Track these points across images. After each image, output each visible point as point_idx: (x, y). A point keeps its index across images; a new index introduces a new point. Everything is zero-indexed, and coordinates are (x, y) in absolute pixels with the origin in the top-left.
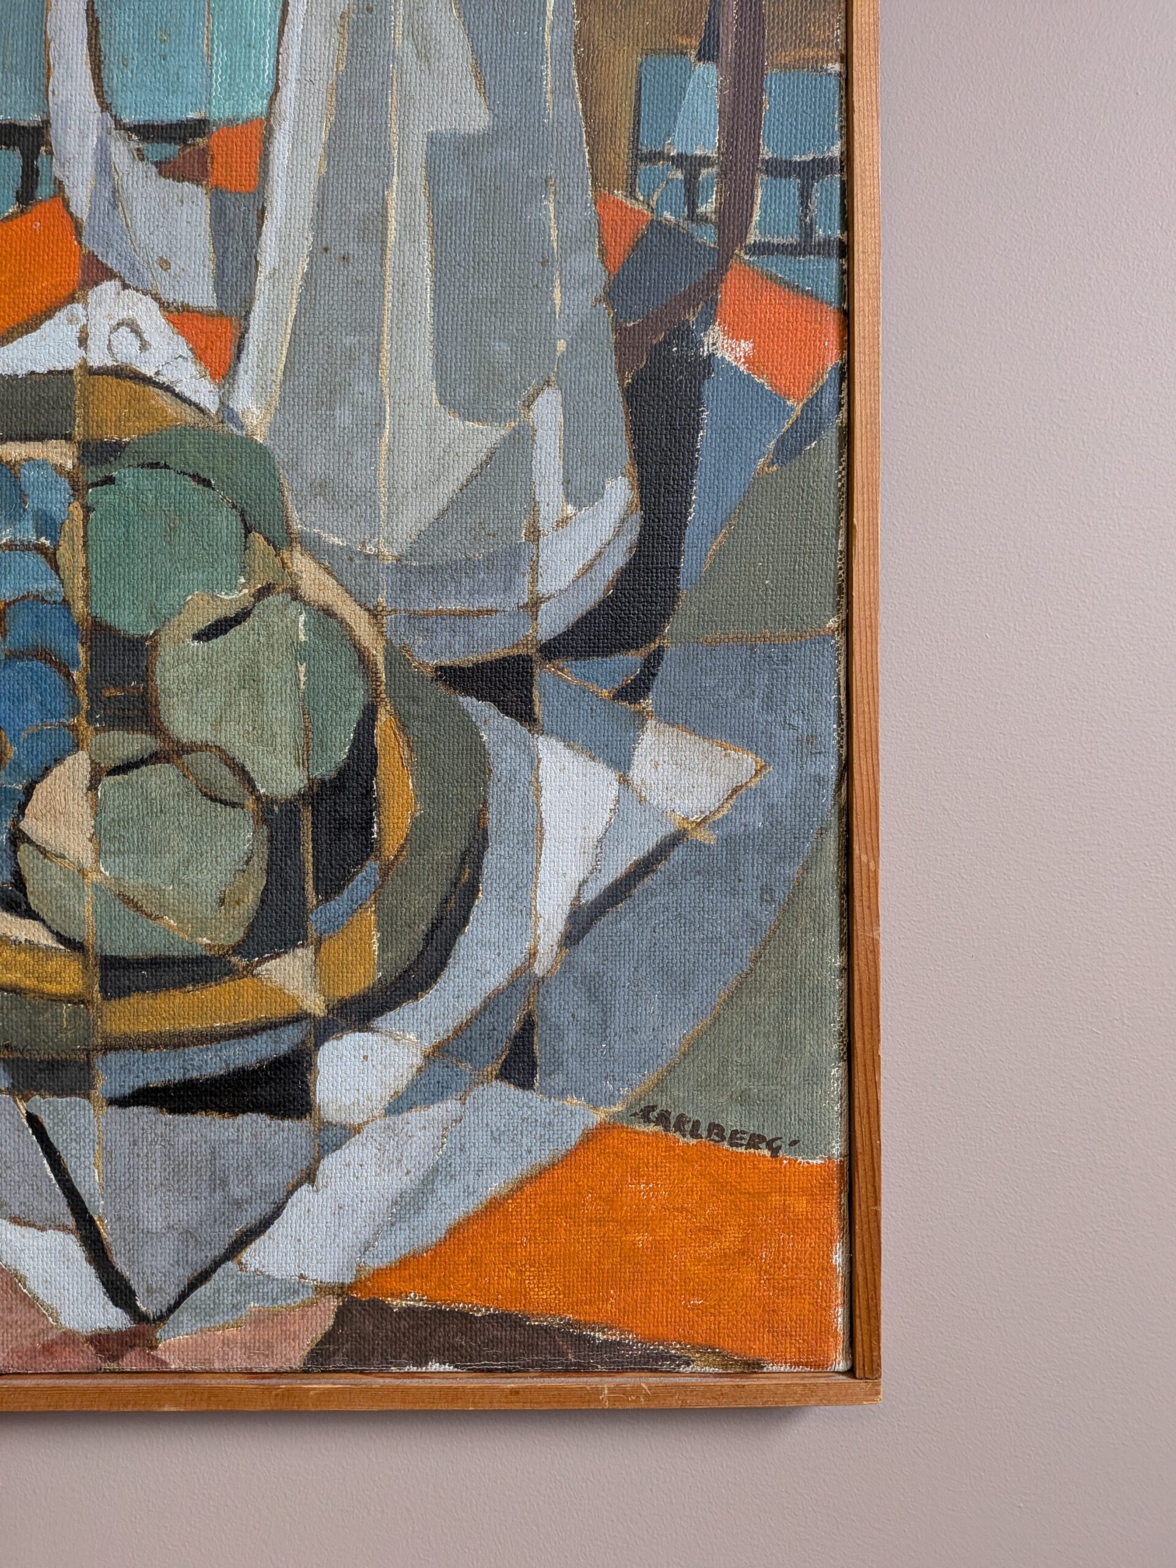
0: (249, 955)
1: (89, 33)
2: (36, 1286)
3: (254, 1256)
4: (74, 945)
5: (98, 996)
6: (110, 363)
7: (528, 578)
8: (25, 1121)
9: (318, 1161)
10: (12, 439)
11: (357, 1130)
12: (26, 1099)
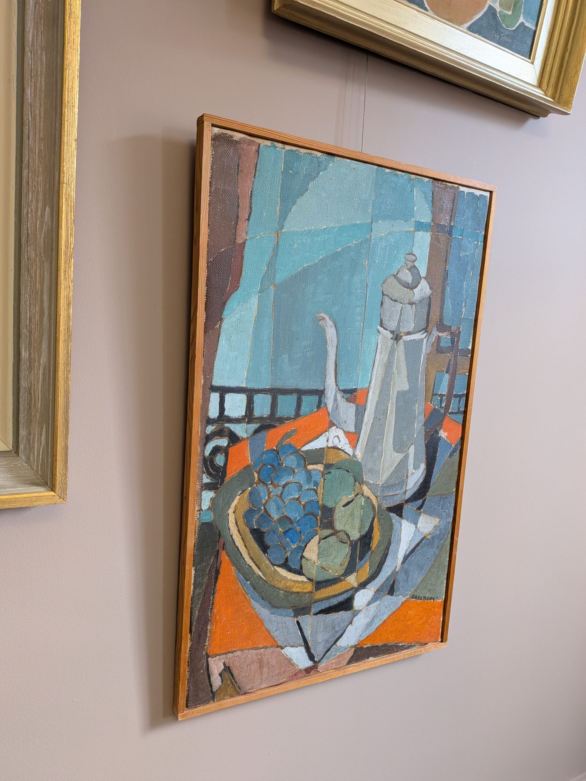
0: (345, 576)
1: (335, 368)
2: (295, 661)
3: (338, 643)
4: (310, 580)
5: (314, 591)
6: (332, 445)
7: (405, 486)
8: (296, 623)
9: (353, 619)
10: (310, 464)
11: (361, 611)
12: (297, 617)
